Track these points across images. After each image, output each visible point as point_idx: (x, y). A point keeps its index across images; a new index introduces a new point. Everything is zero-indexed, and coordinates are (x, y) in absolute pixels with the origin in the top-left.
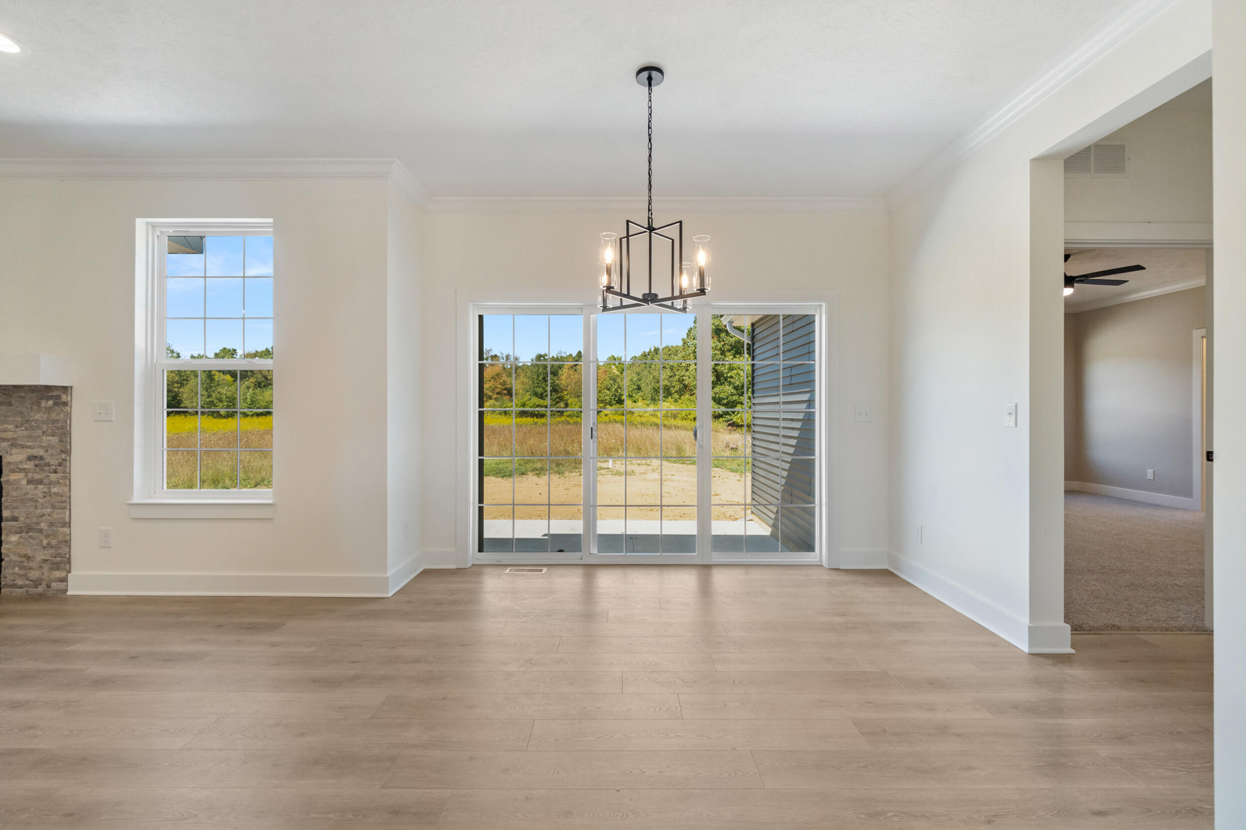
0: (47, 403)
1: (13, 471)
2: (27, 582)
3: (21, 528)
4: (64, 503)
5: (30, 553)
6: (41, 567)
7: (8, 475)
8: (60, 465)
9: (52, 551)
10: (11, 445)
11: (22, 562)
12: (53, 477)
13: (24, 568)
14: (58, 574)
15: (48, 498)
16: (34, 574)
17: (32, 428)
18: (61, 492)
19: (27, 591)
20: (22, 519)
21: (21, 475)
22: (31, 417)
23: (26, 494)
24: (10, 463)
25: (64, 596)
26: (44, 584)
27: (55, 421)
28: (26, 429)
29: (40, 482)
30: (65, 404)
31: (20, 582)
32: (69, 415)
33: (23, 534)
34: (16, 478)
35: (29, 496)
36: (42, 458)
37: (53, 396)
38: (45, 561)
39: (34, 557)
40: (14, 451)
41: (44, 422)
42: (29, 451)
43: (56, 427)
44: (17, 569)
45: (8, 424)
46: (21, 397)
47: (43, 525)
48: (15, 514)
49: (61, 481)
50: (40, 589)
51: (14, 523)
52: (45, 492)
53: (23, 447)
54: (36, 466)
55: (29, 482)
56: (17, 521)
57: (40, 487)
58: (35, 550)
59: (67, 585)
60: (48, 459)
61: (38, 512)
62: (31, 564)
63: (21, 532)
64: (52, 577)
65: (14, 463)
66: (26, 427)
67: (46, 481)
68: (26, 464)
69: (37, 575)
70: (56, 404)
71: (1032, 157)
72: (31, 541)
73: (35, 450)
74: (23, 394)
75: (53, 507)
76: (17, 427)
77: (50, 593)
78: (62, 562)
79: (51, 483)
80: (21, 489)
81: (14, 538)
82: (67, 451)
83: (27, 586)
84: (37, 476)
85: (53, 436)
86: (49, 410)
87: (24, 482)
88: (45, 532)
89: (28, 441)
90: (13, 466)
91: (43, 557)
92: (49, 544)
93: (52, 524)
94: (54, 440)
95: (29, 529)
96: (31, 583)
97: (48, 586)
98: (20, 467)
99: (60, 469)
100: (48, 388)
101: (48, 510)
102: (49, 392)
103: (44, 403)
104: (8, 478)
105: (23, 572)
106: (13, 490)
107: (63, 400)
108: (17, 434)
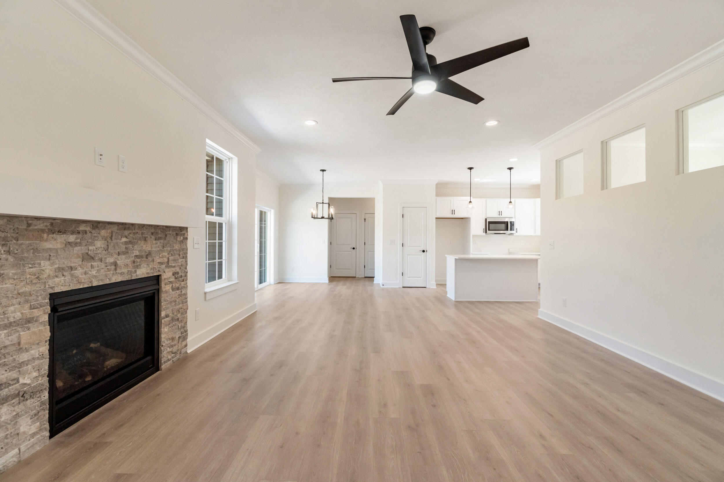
0: (180, 237)
1: (165, 284)
2: (172, 355)
3: (170, 320)
4: (185, 300)
5: (173, 335)
6: (178, 342)
7: (165, 287)
8: (185, 276)
9: (182, 330)
10: (165, 266)
11: (169, 343)
12: (183, 284)
13: (172, 346)
14: (184, 343)
15: (180, 298)
16: (175, 349)
17: (175, 254)
18: (185, 292)
19: (173, 361)
20: (171, 315)
22: (174, 247)
23: (172, 297)
24: (165, 279)
25: (186, 355)
27: (183, 250)
28: (172, 255)
29: (178, 289)
30: (187, 238)
31: (169, 357)
32: (187, 246)
34: (168, 288)
35: (173, 299)
36: (178, 273)
37: (182, 233)
38: (179, 337)
39: (175, 337)
40: (167, 270)
41: (179, 250)
42: (173, 269)
43: (184, 253)
44: (168, 349)
45: (164, 252)
46: (170, 234)
47: (179, 316)
48: (167, 313)
49: (185, 286)
50: (178, 357)
51: (167, 319)
52: (179, 295)
53: (172, 267)
54: (176, 278)
55: (173, 289)
56: (169, 317)
57: (178, 291)
58: (176, 333)
59: (187, 348)
60: (180, 274)
61: (178, 307)
62: (173, 343)
63: (169, 324)
64: (182, 346)
65: (167, 279)
67: (180, 287)
68: (171, 278)
70: (183, 238)
72: (174, 327)
73: (176, 268)
74: (170, 232)
75: (183, 303)
76: (168, 254)
77: (181, 356)
78: (185, 335)
79: (182, 288)
80: (169, 295)
81: (166, 329)
83: (173, 358)
84: (177, 285)
85: (182, 259)
86: (180, 242)
87: (171, 290)
88: (179, 320)
89: (174, 263)
90: (166, 281)
92: (181, 326)
93: (182, 313)
94: (184, 261)
95: (173, 320)
96: (174, 354)
97: (180, 353)
98: (169, 280)
99: (185, 278)
100: (181, 229)
101: (181, 306)
102: (181, 231)
103: (178, 239)
104: (165, 290)
105: (171, 350)
106: (167, 297)
107: (186, 236)
108: (168, 259)
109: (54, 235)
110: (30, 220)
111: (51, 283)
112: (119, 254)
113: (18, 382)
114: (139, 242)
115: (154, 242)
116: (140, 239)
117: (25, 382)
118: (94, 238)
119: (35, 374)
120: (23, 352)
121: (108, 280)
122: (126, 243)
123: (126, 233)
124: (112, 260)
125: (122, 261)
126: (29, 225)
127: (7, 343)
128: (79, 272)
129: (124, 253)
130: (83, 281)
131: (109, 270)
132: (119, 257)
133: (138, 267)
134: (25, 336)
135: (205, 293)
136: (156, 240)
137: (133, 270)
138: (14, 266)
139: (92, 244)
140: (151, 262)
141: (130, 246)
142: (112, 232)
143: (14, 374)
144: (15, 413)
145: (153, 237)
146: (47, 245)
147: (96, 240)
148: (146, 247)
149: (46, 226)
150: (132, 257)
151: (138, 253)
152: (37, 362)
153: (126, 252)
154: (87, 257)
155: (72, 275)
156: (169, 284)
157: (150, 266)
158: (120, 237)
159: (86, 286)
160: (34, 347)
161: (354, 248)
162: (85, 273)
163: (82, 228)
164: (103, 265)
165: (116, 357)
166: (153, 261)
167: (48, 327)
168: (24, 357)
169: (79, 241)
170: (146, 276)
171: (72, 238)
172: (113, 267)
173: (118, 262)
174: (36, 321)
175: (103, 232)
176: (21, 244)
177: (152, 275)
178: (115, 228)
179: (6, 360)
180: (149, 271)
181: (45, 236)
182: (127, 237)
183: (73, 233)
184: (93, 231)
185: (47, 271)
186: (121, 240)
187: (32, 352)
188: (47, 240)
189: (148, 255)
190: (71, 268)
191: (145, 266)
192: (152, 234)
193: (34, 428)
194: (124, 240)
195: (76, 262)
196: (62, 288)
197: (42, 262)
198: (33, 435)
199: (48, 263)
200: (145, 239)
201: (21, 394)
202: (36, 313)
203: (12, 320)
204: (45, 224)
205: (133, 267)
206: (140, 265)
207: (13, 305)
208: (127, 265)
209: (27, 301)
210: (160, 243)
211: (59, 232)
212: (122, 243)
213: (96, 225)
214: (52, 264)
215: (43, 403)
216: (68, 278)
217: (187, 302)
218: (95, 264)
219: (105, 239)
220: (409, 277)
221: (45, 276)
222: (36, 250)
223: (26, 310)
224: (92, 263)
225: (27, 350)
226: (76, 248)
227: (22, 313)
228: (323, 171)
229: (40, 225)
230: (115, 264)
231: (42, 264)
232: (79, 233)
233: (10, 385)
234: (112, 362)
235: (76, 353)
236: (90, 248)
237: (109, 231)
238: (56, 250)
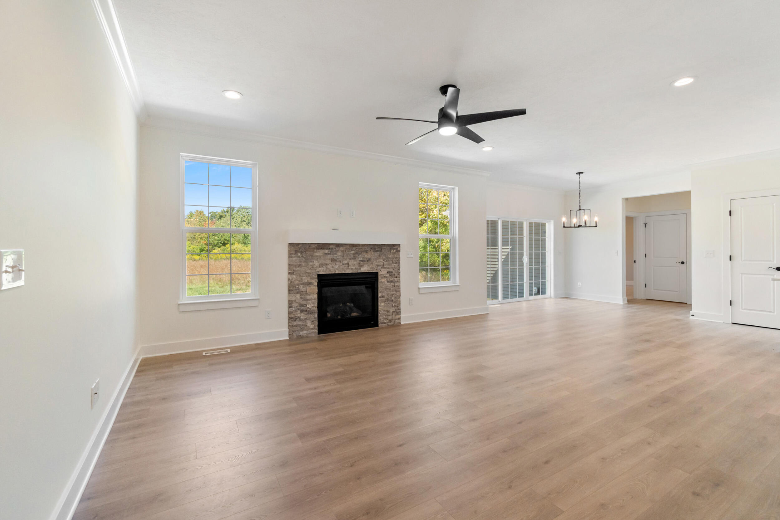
0: (393, 251)
1: (382, 278)
2: (388, 321)
3: (385, 300)
4: (398, 289)
5: (388, 309)
6: (393, 314)
8: (398, 274)
9: (396, 308)
10: (382, 267)
11: (386, 313)
12: (396, 279)
13: (387, 315)
14: (398, 317)
15: (394, 288)
16: (390, 318)
17: (389, 261)
18: (398, 285)
19: (388, 324)
20: (386, 296)
21: (386, 279)
22: (388, 256)
23: (387, 286)
24: (381, 275)
25: (400, 324)
26: (393, 321)
27: (396, 258)
28: (387, 261)
29: (392, 282)
30: (399, 251)
31: (385, 321)
32: (399, 256)
33: (386, 302)
34: (383, 280)
35: (388, 287)
36: (392, 272)
37: (395, 248)
38: (393, 312)
39: (390, 311)
40: (382, 270)
41: (393, 258)
42: (387, 269)
43: (397, 260)
44: (384, 316)
45: (380, 259)
46: (385, 249)
47: (393, 298)
48: (384, 295)
49: (398, 281)
50: (392, 323)
51: (383, 298)
52: (393, 286)
53: (386, 268)
54: (390, 275)
55: (388, 282)
57: (392, 283)
58: (390, 308)
59: (400, 321)
60: (394, 273)
61: (392, 293)
62: (388, 314)
63: (385, 302)
64: (396, 318)
65: (383, 275)
66: (386, 260)
68: (387, 275)
69: (391, 318)
70: (396, 251)
71: (623, 197)
72: (389, 304)
73: (390, 269)
74: (385, 248)
75: (396, 291)
76: (383, 260)
77: (395, 324)
78: (398, 312)
79: (395, 282)
80: (385, 284)
81: (383, 304)
82: (399, 270)
83: (388, 322)
84: (391, 280)
85: (395, 263)
86: (394, 253)
87: (386, 282)
88: (393, 301)
89: (388, 266)
90: (382, 276)
91: (393, 311)
92: (395, 305)
93: (396, 298)
94: (396, 265)
95: (388, 300)
96: (389, 321)
97: (394, 322)
98: (385, 276)
99: (398, 276)
100: (394, 245)
101: (394, 292)
102: (394, 247)
103: (392, 251)
104: (380, 281)
105: (386, 317)
106: (383, 285)
107: (399, 249)
108: (384, 263)
109: (319, 250)
110: (310, 245)
111: (318, 270)
112: (350, 259)
113: (306, 306)
114: (363, 253)
115: (373, 253)
116: (363, 252)
117: (309, 307)
118: (337, 251)
119: (312, 305)
120: (308, 295)
121: (344, 271)
122: (354, 254)
123: (354, 248)
124: (346, 262)
125: (351, 263)
126: (310, 246)
127: (303, 290)
128: (329, 266)
129: (353, 259)
130: (332, 270)
131: (345, 267)
132: (350, 261)
133: (362, 266)
134: (308, 289)
135: (419, 288)
136: (374, 252)
137: (359, 268)
138: (305, 262)
139: (335, 254)
140: (371, 264)
141: (357, 255)
142: (346, 248)
143: (305, 302)
144: (305, 317)
145: (372, 250)
146: (317, 254)
147: (338, 252)
148: (367, 256)
149: (316, 246)
150: (358, 261)
151: (361, 259)
152: (313, 301)
153: (354, 258)
154: (333, 260)
155: (327, 268)
156: (385, 278)
157: (370, 266)
158: (350, 251)
159: (333, 273)
160: (312, 294)
161: (683, 263)
162: (333, 267)
163: (331, 247)
164: (341, 264)
165: (358, 313)
166: (372, 264)
167: (317, 288)
168: (308, 297)
169: (329, 252)
170: (368, 272)
171: (326, 251)
172: (347, 265)
173: (349, 263)
174: (312, 284)
175: (341, 248)
176: (307, 254)
177: (371, 272)
178: (348, 247)
179: (302, 296)
180: (369, 269)
181: (315, 250)
182: (354, 251)
183: (327, 249)
184: (336, 248)
185: (316, 265)
186: (351, 252)
187: (311, 296)
188: (316, 252)
189: (369, 260)
190: (326, 264)
191: (367, 266)
192: (371, 248)
193: (312, 326)
194: (353, 252)
195: (328, 262)
196: (322, 272)
197: (315, 261)
198: (312, 329)
199: (316, 261)
200: (367, 252)
201: (308, 311)
202: (313, 281)
203: (304, 282)
204: (315, 246)
205: (358, 266)
206: (363, 265)
207: (304, 276)
208: (354, 265)
209: (309, 276)
210: (377, 254)
211: (321, 249)
212: (352, 254)
213: (338, 245)
214: (318, 262)
215: (315, 318)
216: (325, 268)
217: (400, 291)
218: (337, 263)
219: (343, 251)
220: (745, 309)
221: (315, 267)
222: (312, 256)
223: (309, 279)
224: (336, 263)
225: (309, 295)
226: (329, 256)
227: (307, 280)
228: (580, 174)
229: (314, 246)
230: (348, 264)
231: (314, 262)
232: (330, 249)
233: (304, 306)
234: (354, 314)
235: (342, 306)
236: (335, 256)
237: (345, 248)
238: (320, 256)
